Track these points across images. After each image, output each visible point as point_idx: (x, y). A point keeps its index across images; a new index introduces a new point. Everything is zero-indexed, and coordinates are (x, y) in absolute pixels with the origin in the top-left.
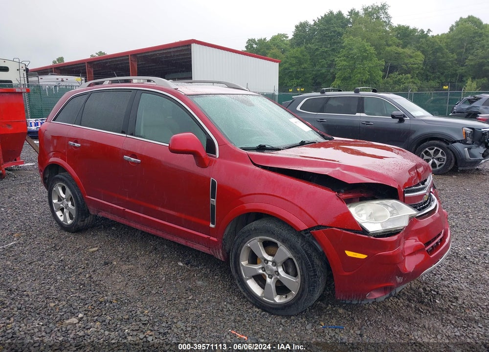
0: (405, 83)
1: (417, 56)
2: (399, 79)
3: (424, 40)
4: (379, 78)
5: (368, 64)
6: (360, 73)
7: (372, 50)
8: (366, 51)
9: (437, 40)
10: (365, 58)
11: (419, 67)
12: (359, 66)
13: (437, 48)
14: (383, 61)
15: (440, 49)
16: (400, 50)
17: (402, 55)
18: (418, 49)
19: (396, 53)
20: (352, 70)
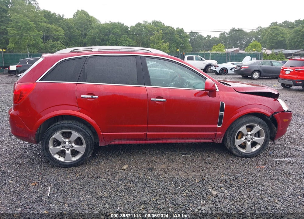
0: (58, 47)
1: (60, 30)
2: (54, 44)
3: (61, 21)
4: (40, 43)
5: (32, 34)
6: (27, 39)
7: (32, 24)
8: (28, 24)
9: (69, 22)
10: (29, 29)
11: (63, 37)
12: (26, 34)
13: (70, 27)
14: (41, 32)
15: (72, 27)
16: (49, 26)
17: (52, 29)
18: (60, 26)
19: (47, 27)
20: (22, 37)
